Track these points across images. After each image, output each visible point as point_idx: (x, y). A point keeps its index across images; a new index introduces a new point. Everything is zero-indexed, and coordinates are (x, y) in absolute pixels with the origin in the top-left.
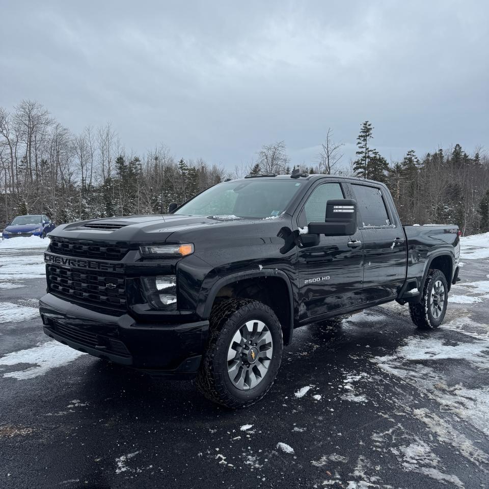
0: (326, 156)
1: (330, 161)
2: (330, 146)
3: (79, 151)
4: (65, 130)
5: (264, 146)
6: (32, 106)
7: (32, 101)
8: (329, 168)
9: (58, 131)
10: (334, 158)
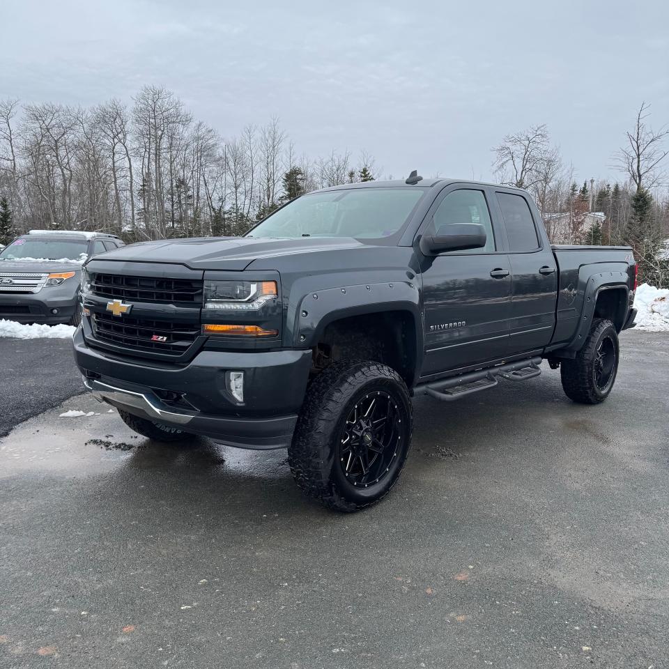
0: (634, 154)
1: (641, 163)
2: (643, 136)
3: (231, 164)
4: (210, 131)
5: (508, 137)
6: (157, 95)
7: (158, 87)
8: (640, 176)
9: (200, 133)
10: (649, 158)
